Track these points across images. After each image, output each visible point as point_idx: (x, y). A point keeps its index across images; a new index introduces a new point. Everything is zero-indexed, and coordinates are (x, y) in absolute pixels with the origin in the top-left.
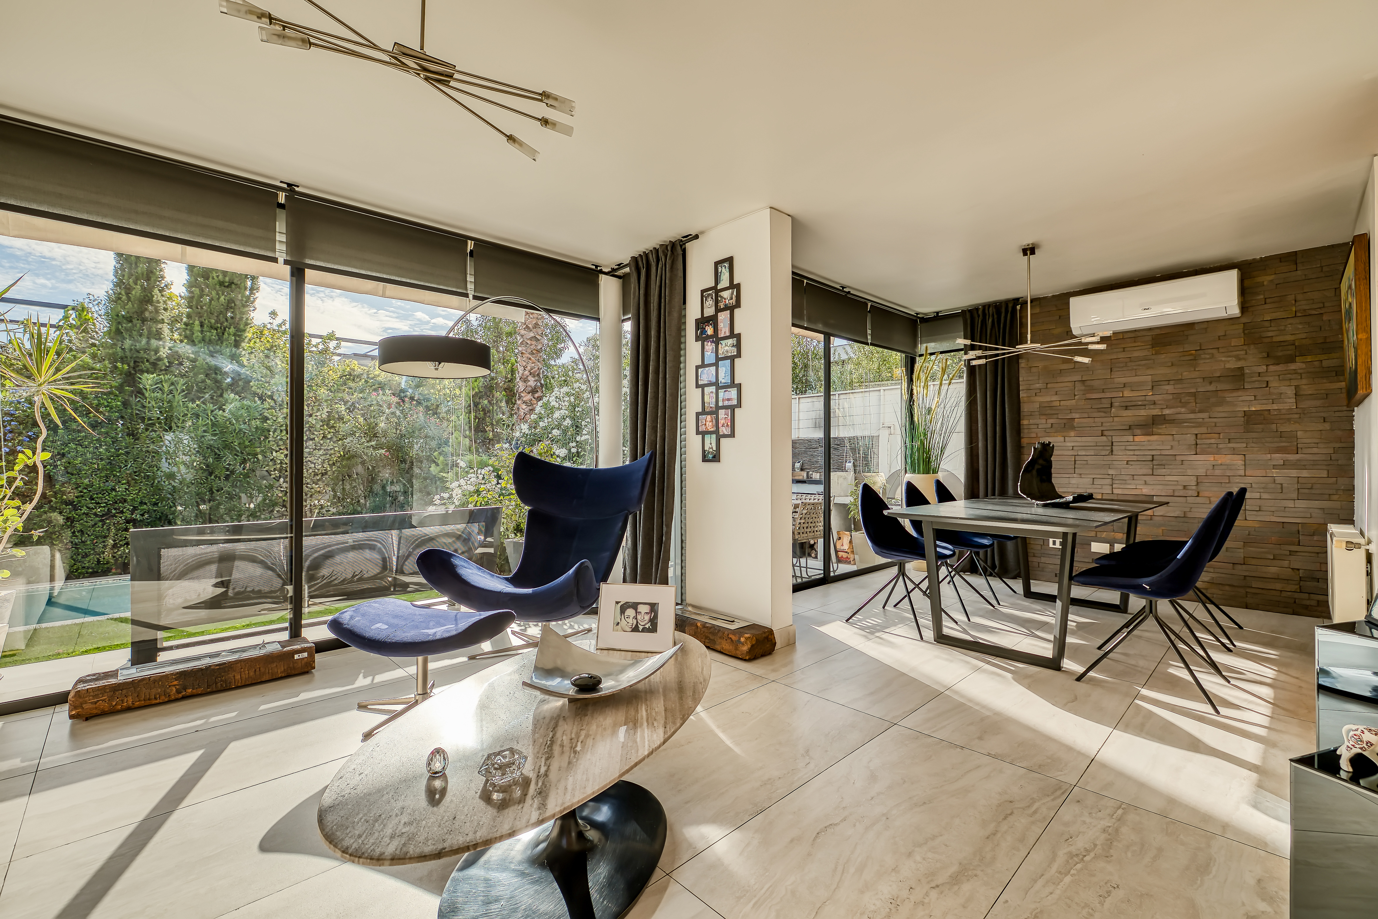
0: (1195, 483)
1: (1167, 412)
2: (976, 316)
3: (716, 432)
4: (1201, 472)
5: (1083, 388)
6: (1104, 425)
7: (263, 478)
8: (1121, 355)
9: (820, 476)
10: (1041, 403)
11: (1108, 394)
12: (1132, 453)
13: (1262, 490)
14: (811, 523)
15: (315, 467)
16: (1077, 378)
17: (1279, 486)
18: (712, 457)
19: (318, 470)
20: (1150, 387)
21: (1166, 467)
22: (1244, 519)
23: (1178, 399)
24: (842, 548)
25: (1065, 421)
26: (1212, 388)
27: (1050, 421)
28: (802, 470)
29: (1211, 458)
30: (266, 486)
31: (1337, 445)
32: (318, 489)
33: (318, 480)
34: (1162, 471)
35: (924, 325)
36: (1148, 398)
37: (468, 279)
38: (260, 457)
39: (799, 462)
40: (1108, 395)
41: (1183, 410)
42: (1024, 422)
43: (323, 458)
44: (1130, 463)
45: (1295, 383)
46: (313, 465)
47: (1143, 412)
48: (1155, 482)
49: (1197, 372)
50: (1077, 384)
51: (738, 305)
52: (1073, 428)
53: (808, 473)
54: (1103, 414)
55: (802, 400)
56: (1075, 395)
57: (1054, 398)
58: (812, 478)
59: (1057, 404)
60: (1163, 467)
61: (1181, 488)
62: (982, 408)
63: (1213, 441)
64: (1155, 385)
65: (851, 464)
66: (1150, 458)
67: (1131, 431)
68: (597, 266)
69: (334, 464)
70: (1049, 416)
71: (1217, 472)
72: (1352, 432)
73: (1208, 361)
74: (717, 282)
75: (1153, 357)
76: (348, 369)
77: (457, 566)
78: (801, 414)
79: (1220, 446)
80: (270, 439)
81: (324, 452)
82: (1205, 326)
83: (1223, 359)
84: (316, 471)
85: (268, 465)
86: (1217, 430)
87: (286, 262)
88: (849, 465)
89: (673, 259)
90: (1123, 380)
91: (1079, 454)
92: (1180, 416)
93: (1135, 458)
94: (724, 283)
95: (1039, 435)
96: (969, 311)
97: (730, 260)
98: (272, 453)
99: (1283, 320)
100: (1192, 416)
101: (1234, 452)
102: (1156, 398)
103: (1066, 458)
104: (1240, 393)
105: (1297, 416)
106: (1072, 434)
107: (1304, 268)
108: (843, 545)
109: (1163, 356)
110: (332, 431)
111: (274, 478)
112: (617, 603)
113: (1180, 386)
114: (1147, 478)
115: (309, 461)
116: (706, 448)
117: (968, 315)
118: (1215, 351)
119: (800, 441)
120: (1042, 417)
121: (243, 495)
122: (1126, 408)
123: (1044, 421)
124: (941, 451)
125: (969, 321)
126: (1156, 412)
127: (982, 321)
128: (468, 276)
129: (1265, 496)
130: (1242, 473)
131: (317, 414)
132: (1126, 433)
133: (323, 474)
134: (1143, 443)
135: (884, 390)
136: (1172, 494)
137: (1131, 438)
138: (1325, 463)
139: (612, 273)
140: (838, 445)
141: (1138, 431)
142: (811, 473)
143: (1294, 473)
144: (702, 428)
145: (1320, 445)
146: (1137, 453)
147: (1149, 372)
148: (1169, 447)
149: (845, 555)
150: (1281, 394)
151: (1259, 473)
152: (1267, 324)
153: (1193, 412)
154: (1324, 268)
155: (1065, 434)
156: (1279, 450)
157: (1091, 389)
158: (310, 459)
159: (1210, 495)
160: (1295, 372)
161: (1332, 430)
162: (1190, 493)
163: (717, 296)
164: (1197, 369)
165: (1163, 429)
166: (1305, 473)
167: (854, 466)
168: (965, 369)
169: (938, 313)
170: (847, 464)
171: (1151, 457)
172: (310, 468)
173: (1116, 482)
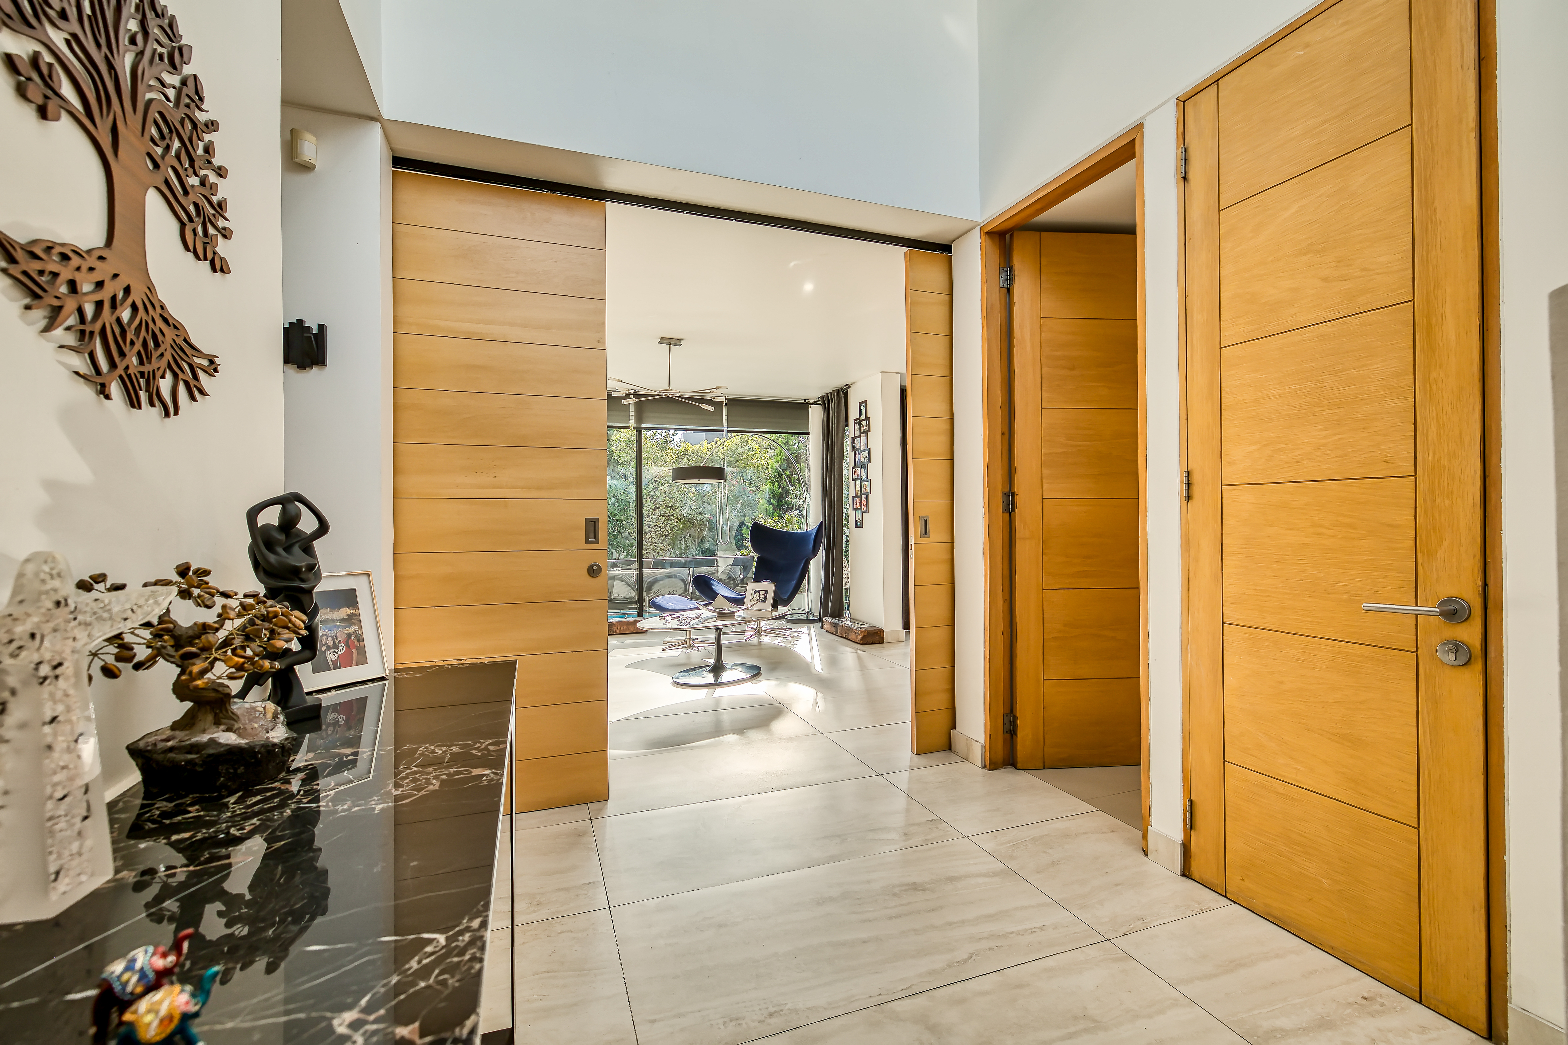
3: (861, 509)
7: (627, 538)
15: (660, 530)
18: (859, 525)
30: (628, 545)
32: (663, 548)
33: (663, 540)
37: (724, 419)
38: (624, 522)
46: (659, 529)
51: (869, 430)
68: (805, 400)
69: (673, 527)
74: (860, 415)
76: (683, 450)
77: (712, 584)
80: (630, 509)
84: (661, 533)
85: (629, 529)
87: (634, 428)
89: (839, 400)
94: (863, 417)
97: (865, 402)
98: (632, 520)
110: (672, 500)
111: (633, 539)
112: (753, 590)
115: (656, 525)
116: (857, 519)
121: (614, 552)
128: (724, 417)
131: (661, 488)
133: (666, 536)
139: (815, 403)
144: (855, 507)
158: (657, 524)
163: (860, 423)
172: (657, 530)
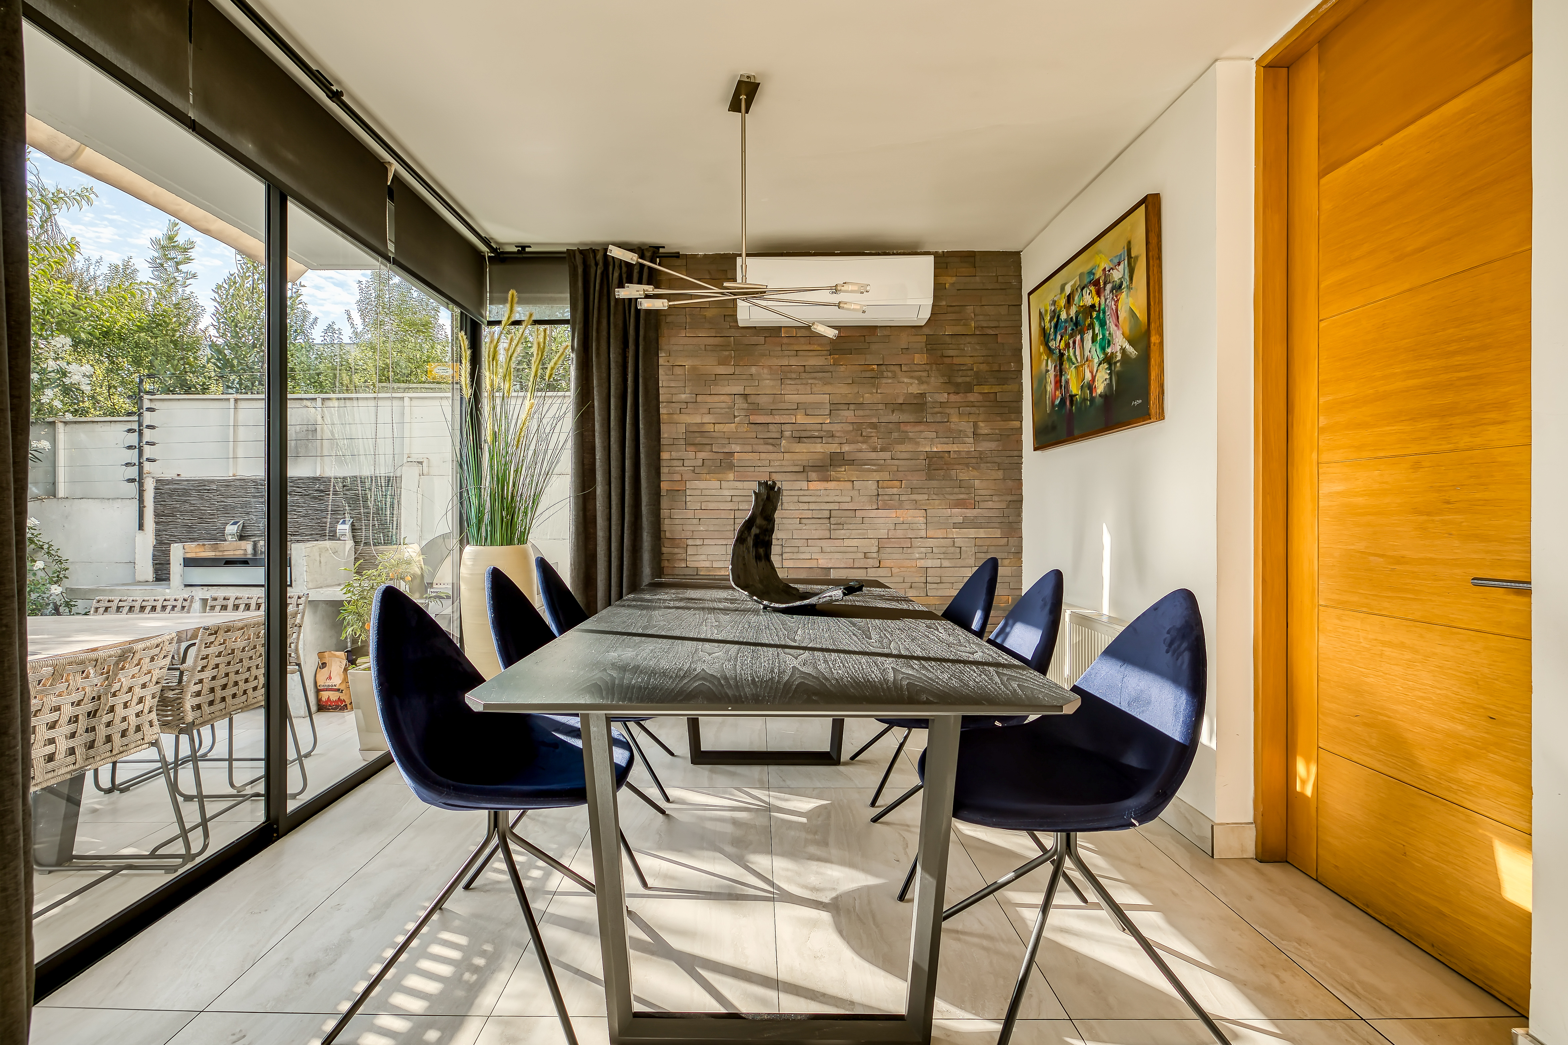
0: (875, 549)
1: (846, 448)
2: (593, 263)
4: (883, 533)
5: (745, 406)
6: (771, 464)
8: (793, 361)
10: (688, 425)
11: (777, 417)
12: (806, 506)
13: (942, 556)
14: (237, 673)
16: (739, 389)
17: (958, 550)
20: (827, 412)
21: (845, 527)
22: (926, 595)
23: (859, 431)
24: (329, 683)
25: (721, 456)
26: (894, 417)
27: (702, 455)
28: (242, 538)
29: (892, 513)
31: (1009, 498)
34: (841, 533)
35: (497, 268)
36: (825, 427)
39: (235, 523)
40: (778, 419)
41: (864, 446)
42: (665, 455)
44: (803, 521)
45: (972, 419)
47: (819, 448)
48: (832, 549)
49: (879, 396)
50: (739, 400)
52: (731, 467)
53: (256, 544)
54: (771, 448)
55: (241, 404)
56: (735, 417)
57: (707, 419)
59: (710, 428)
60: (841, 527)
61: (861, 555)
62: (602, 426)
63: (895, 491)
64: (834, 407)
65: (347, 527)
66: (826, 514)
67: (805, 474)
70: (699, 446)
71: (899, 533)
72: (1020, 480)
73: (890, 381)
75: (831, 369)
78: (241, 431)
79: (903, 498)
82: (887, 332)
83: (906, 380)
86: (900, 475)
88: (344, 528)
90: (796, 398)
91: (741, 508)
92: (860, 456)
93: (809, 514)
95: (685, 477)
96: (581, 252)
99: (963, 337)
100: (873, 455)
101: (916, 506)
102: (836, 428)
103: (723, 515)
104: (922, 427)
105: (974, 461)
106: (731, 476)
107: (982, 274)
108: (330, 678)
109: (842, 368)
113: (861, 413)
114: (824, 543)
117: (579, 259)
118: (897, 368)
119: (238, 483)
120: (689, 448)
122: (800, 439)
123: (691, 455)
124: (533, 503)
125: (580, 271)
126: (834, 448)
127: (602, 273)
129: (946, 563)
130: (923, 533)
132: (800, 476)
134: (818, 493)
135: (411, 398)
136: (852, 566)
137: (804, 485)
138: (999, 520)
140: (322, 491)
141: (813, 475)
143: (972, 533)
145: (995, 498)
146: (812, 506)
147: (828, 389)
148: (849, 499)
149: (334, 696)
150: (961, 431)
151: (940, 533)
152: (948, 340)
153: (874, 450)
154: (999, 277)
155: (720, 476)
156: (960, 504)
157: (755, 409)
159: (892, 565)
160: (972, 405)
161: (1004, 479)
162: (871, 562)
164: (879, 391)
165: (843, 472)
166: (982, 533)
167: (353, 528)
168: (573, 356)
169: (524, 247)
170: (339, 527)
171: (828, 512)
173: (787, 550)
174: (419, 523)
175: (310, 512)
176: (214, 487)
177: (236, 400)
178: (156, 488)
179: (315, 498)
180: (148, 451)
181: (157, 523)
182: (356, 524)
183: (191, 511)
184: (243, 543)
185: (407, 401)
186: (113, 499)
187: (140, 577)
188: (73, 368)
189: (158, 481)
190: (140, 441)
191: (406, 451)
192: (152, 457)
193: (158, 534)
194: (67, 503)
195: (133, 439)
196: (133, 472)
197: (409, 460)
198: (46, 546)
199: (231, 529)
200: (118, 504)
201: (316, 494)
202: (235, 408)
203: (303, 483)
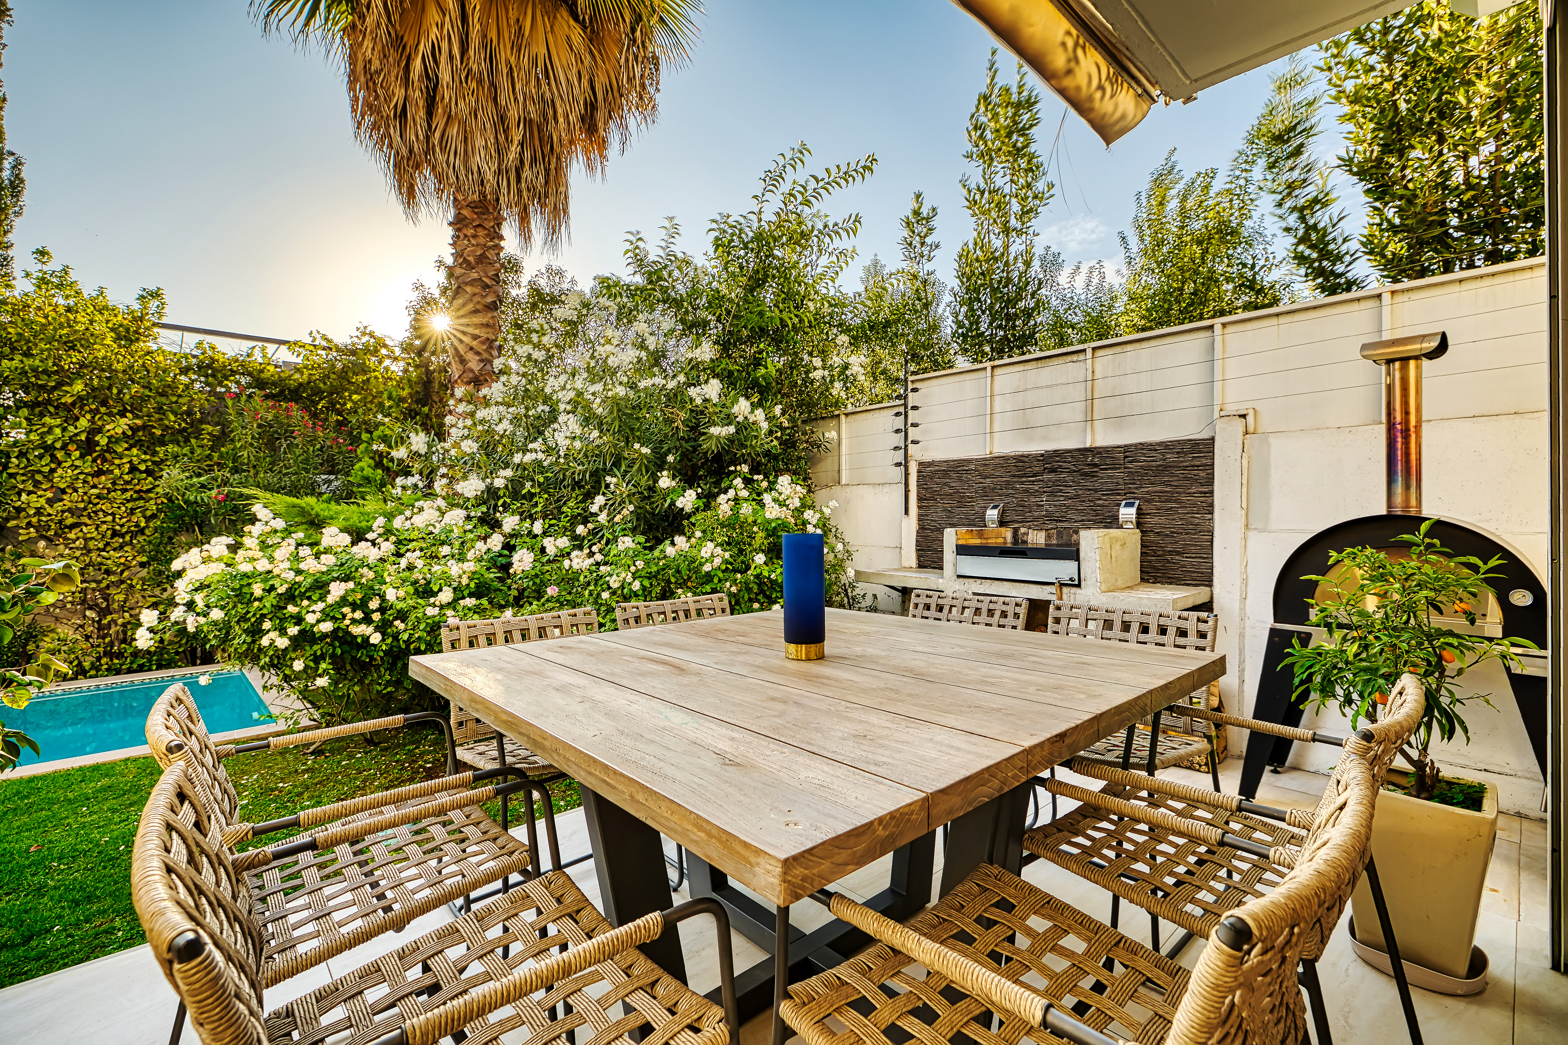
9: (1048, 537)
19: (122, 526)
28: (1001, 524)
39: (995, 507)
43: (129, 505)
53: (1016, 531)
55: (998, 371)
58: (1025, 542)
65: (1131, 511)
78: (997, 399)
81: (135, 496)
88: (1128, 513)
135: (1224, 325)
140: (1096, 465)
142: (1023, 530)
167: (1140, 513)
170: (1121, 511)
174: (1244, 506)
175: (1080, 492)
176: (973, 467)
177: (993, 367)
178: (919, 471)
179: (1086, 474)
180: (913, 433)
181: (919, 507)
182: (1144, 507)
183: (951, 495)
184: (1003, 529)
185: (1218, 328)
186: (883, 484)
187: (905, 564)
188: (853, 359)
189: (920, 464)
190: (906, 424)
191: (1217, 401)
192: (916, 439)
193: (921, 518)
194: (848, 489)
195: (899, 422)
196: (899, 456)
197: (1222, 414)
198: (834, 530)
199: (992, 514)
200: (886, 489)
201: (1087, 469)
202: (992, 376)
203: (1072, 457)
